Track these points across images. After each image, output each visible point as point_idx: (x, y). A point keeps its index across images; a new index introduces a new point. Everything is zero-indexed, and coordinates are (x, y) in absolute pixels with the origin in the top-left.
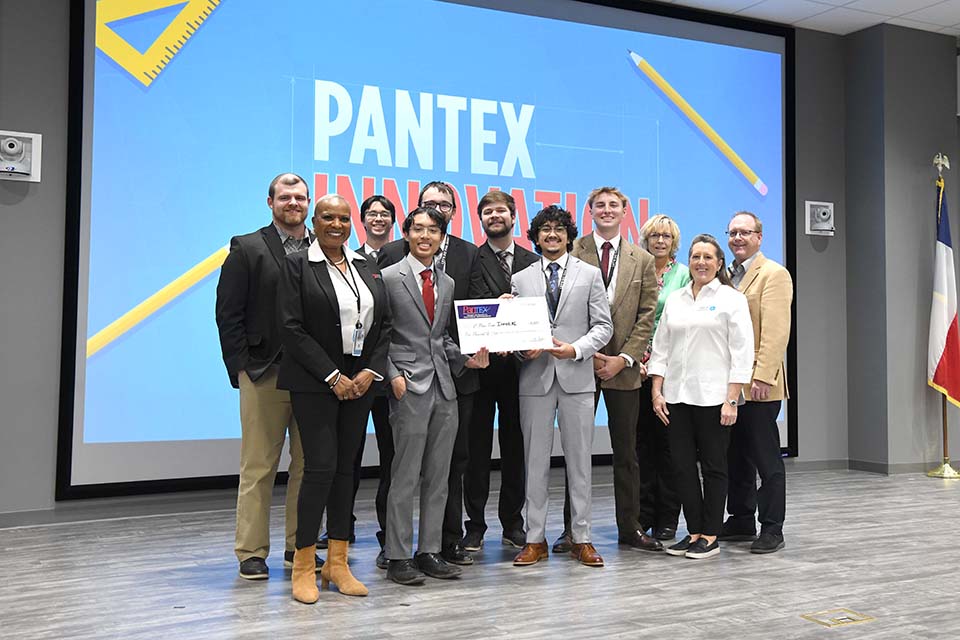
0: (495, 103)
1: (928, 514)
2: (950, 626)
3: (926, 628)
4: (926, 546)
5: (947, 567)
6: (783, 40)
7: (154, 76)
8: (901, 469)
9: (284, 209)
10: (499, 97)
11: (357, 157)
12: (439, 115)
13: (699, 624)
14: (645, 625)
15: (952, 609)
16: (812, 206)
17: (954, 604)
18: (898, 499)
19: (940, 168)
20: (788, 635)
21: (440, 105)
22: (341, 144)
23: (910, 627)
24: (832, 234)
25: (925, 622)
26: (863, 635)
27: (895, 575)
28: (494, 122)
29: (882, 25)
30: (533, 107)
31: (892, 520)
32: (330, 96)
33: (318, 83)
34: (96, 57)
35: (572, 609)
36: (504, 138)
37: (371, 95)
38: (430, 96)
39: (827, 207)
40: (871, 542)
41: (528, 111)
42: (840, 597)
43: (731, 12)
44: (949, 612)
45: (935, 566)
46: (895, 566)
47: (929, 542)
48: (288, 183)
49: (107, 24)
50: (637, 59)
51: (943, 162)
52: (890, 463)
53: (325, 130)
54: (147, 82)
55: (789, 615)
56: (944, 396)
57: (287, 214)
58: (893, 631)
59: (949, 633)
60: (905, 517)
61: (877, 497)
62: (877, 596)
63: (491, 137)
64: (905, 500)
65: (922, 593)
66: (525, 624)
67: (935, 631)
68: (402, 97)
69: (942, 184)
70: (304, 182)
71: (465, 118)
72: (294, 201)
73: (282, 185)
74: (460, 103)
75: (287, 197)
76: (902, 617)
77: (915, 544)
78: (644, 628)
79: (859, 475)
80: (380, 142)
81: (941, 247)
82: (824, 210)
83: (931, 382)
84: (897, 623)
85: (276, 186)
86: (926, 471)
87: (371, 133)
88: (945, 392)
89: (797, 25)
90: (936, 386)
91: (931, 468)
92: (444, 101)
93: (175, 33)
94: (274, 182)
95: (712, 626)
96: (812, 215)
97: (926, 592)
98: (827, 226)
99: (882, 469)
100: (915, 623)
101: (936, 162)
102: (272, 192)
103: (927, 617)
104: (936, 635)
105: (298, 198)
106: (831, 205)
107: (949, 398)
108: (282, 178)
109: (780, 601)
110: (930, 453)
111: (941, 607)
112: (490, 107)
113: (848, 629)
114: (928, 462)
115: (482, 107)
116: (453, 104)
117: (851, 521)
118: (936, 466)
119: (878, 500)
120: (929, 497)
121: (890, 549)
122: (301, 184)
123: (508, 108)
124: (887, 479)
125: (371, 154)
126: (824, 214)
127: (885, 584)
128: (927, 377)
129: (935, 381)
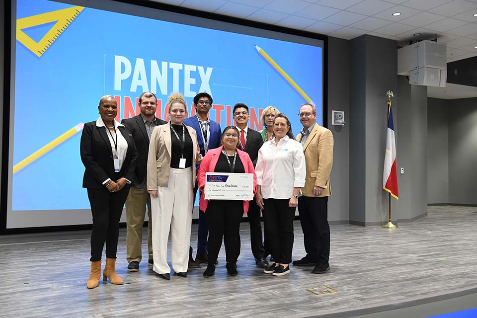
0: (195, 67)
1: (378, 243)
2: (373, 295)
3: (361, 296)
4: (372, 257)
5: (379, 267)
6: (322, 41)
7: (43, 53)
8: (371, 224)
9: (145, 108)
10: (197, 64)
11: (133, 89)
12: (170, 71)
13: (258, 293)
14: (233, 294)
15: (376, 287)
16: (335, 113)
17: (377, 284)
18: (366, 237)
19: (390, 97)
20: (297, 299)
21: (170, 67)
22: (127, 83)
23: (354, 295)
24: (343, 125)
25: (362, 293)
26: (332, 299)
27: (355, 271)
28: (195, 75)
29: (365, 35)
30: (212, 69)
31: (361, 246)
32: (122, 63)
33: (116, 57)
34: (17, 44)
35: (203, 286)
36: (199, 82)
37: (140, 62)
38: (166, 63)
39: (341, 113)
40: (349, 256)
41: (210, 70)
42: (327, 281)
43: (299, 29)
44: (374, 288)
45: (374, 267)
46: (356, 267)
47: (374, 256)
48: (147, 97)
49: (21, 30)
50: (258, 49)
51: (391, 94)
52: (366, 222)
53: (119, 77)
54: (39, 55)
55: (301, 289)
56: (390, 194)
57: (147, 110)
58: (346, 297)
59: (371, 298)
60: (367, 245)
61: (358, 236)
62: (344, 281)
63: (193, 81)
64: (370, 237)
65: (364, 279)
66: (178, 293)
67: (365, 297)
68: (154, 63)
69: (390, 104)
70: (155, 96)
71: (182, 73)
72: (149, 105)
73: (145, 97)
74: (180, 66)
75: (147, 103)
76: (352, 291)
77: (368, 257)
78: (232, 295)
79: (353, 227)
80: (144, 83)
81: (389, 130)
82: (340, 114)
83: (384, 188)
84: (349, 294)
85: (142, 98)
86: (382, 225)
87: (140, 79)
88: (390, 192)
89: (328, 35)
90: (386, 189)
91: (384, 224)
92: (172, 65)
93: (52, 34)
94: (141, 96)
95: (264, 295)
96: (335, 116)
97: (366, 278)
98: (341, 121)
99: (362, 224)
100: (358, 294)
101: (388, 94)
102: (140, 100)
103: (363, 291)
104: (365, 299)
105: (152, 103)
106: (343, 112)
107: (392, 194)
108: (145, 94)
109: (299, 283)
110: (383, 218)
111: (371, 286)
112: (193, 68)
113: (326, 296)
114: (383, 221)
115: (189, 68)
116: (176, 67)
117: (343, 246)
118: (386, 223)
119: (357, 238)
120: (380, 236)
121: (356, 259)
122: (153, 97)
123: (201, 69)
124: (364, 228)
125: (139, 88)
126: (340, 116)
127: (348, 275)
128: (383, 186)
129: (386, 187)
